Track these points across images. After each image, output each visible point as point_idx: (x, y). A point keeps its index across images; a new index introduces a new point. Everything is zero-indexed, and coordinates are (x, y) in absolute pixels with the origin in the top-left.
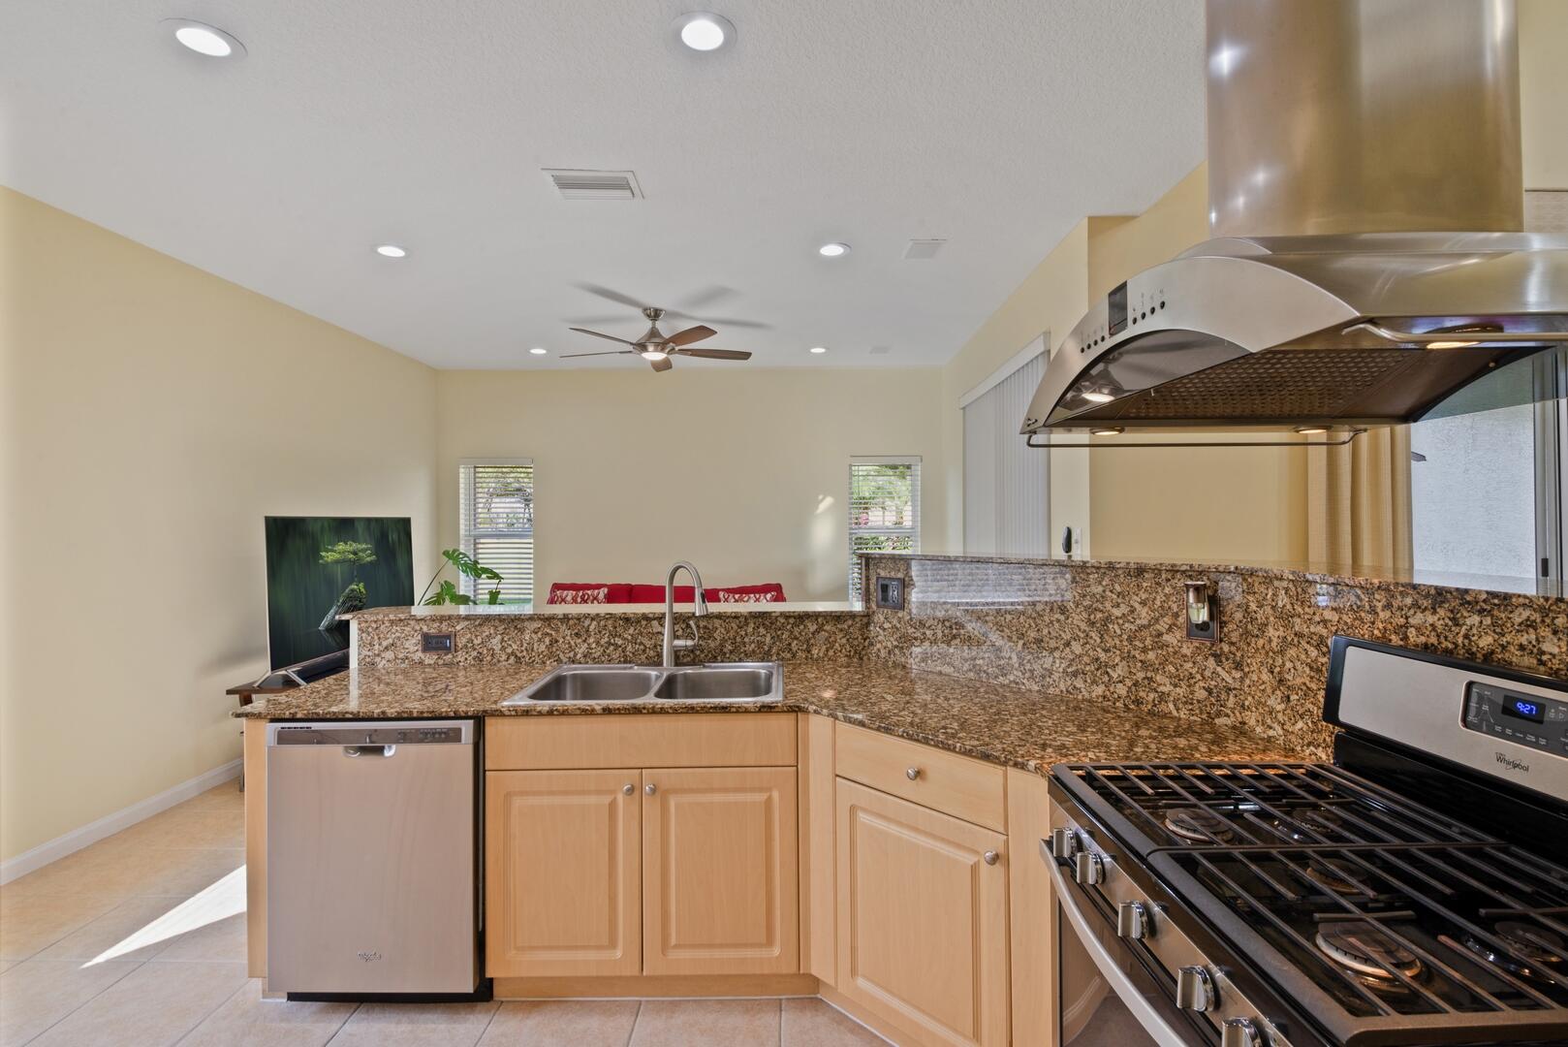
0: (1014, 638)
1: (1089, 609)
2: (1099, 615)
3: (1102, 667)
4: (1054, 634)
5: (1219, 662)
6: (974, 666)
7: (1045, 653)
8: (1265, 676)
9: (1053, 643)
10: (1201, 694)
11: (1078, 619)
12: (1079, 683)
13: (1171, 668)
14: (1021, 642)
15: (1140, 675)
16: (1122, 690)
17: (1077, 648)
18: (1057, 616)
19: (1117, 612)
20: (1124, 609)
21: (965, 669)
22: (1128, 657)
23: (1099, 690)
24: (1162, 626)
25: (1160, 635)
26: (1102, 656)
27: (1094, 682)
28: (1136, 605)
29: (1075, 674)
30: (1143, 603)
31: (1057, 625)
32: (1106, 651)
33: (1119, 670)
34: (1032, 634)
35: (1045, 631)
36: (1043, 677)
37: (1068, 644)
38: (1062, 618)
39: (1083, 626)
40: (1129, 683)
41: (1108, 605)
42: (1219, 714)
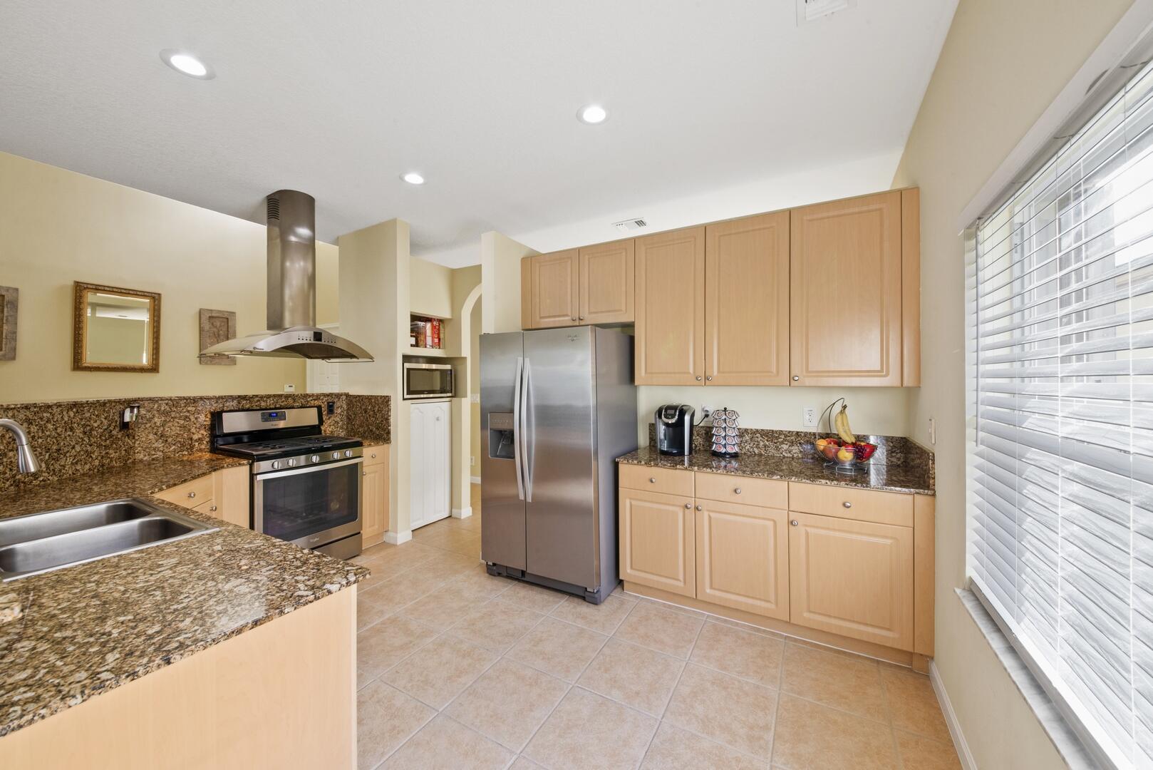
0: (44, 453)
1: (85, 426)
2: (88, 428)
3: (89, 454)
4: (67, 444)
5: (129, 437)
6: (14, 482)
7: (62, 456)
8: (151, 436)
9: (66, 449)
10: (123, 453)
11: (79, 432)
12: (79, 467)
13: (114, 446)
14: (48, 454)
15: (104, 452)
16: (97, 463)
17: (78, 448)
18: (69, 433)
19: (96, 425)
20: (98, 422)
21: (7, 486)
22: (99, 446)
23: (87, 467)
24: (111, 428)
25: (111, 431)
26: (89, 448)
27: (86, 463)
28: (103, 419)
29: (76, 463)
30: (105, 419)
31: (68, 438)
32: (90, 445)
33: (96, 454)
34: (55, 447)
35: (62, 444)
36: (60, 471)
37: (73, 448)
38: (71, 433)
39: (81, 436)
40: (99, 458)
41: (92, 422)
42: (128, 460)
